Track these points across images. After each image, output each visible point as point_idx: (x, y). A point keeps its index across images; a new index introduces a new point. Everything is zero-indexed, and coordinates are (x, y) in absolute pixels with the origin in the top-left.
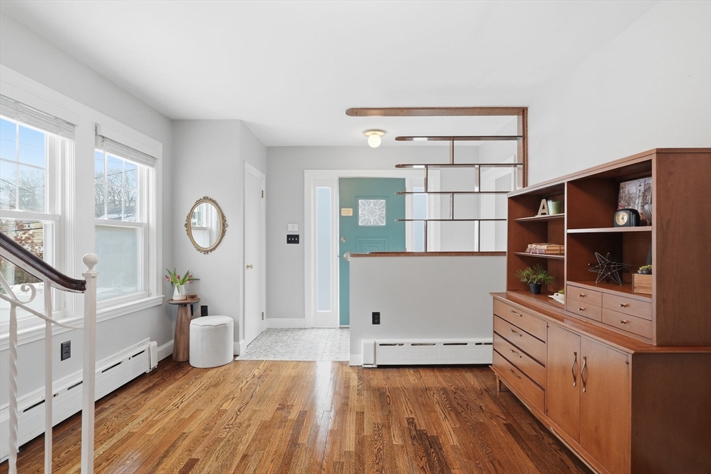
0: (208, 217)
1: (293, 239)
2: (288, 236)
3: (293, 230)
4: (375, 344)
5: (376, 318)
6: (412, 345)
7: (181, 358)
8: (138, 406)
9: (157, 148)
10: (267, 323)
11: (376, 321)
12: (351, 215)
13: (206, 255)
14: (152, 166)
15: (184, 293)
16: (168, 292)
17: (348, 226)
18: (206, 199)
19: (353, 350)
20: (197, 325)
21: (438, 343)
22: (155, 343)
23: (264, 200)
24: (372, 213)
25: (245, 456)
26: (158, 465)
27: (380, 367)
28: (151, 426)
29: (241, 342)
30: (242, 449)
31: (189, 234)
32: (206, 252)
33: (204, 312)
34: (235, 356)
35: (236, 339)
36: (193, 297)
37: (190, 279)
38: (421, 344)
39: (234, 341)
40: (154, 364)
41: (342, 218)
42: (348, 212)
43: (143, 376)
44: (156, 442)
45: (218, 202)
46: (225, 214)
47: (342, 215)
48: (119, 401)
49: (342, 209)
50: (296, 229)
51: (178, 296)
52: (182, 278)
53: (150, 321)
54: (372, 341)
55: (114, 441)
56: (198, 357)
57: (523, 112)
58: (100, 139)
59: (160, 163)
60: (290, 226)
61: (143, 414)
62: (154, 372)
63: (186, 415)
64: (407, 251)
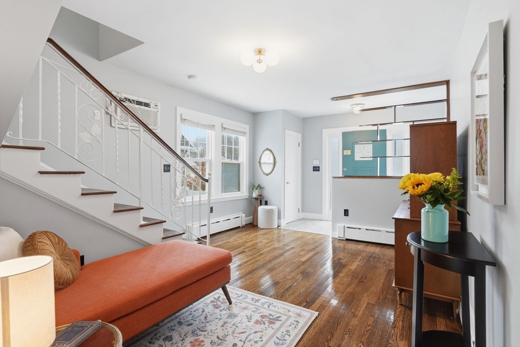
0: (267, 158)
1: (316, 169)
2: (314, 167)
3: (316, 163)
4: (344, 227)
5: (346, 213)
6: (367, 230)
7: (255, 224)
8: (234, 235)
9: (246, 128)
10: (302, 215)
11: (347, 214)
12: (350, 154)
13: (267, 177)
14: (244, 136)
15: (257, 194)
16: (251, 193)
17: (348, 161)
18: (267, 149)
19: (334, 229)
20: (261, 209)
21: (383, 230)
22: (244, 215)
23: (300, 148)
24: (364, 152)
25: (262, 254)
26: (234, 250)
27: (347, 240)
28: (236, 241)
29: (282, 220)
30: (262, 252)
31: (260, 166)
32: (267, 175)
33: (266, 203)
34: (278, 226)
35: (279, 218)
36: (260, 196)
37: (260, 187)
38: (373, 230)
39: (278, 219)
40: (244, 224)
41: (344, 156)
42: (348, 152)
43: (239, 227)
44: (235, 245)
45: (272, 151)
46: (275, 156)
47: (344, 154)
48: (228, 233)
49: (344, 151)
50: (318, 163)
51: (255, 195)
52: (256, 187)
53: (243, 205)
54: (342, 225)
55: (223, 242)
56: (261, 223)
57: (447, 83)
58: (223, 129)
59: (248, 135)
60: (314, 161)
61: (234, 238)
62: (243, 227)
63: (248, 241)
64: (388, 175)
